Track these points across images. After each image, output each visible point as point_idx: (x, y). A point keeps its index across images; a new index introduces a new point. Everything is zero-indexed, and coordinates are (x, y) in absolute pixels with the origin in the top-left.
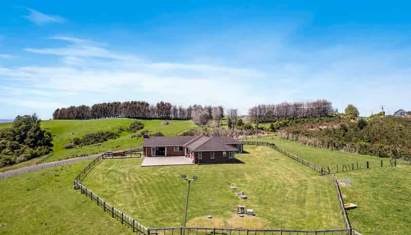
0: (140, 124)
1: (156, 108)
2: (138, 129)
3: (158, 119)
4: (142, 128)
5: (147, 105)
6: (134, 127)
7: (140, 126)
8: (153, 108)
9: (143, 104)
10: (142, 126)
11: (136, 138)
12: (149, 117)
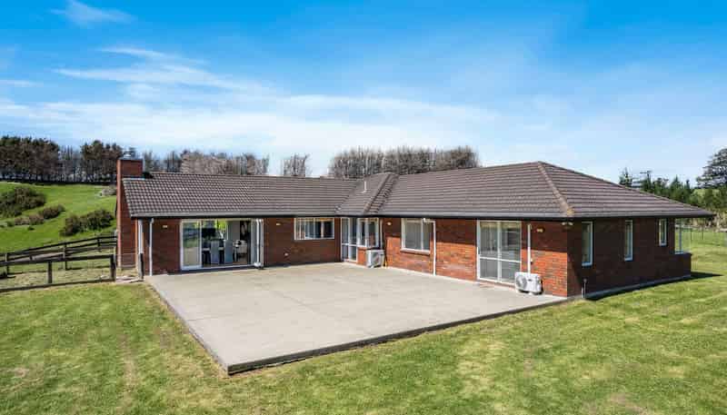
0: (31, 194)
1: (81, 156)
2: (28, 208)
3: (87, 183)
4: (40, 204)
5: (54, 147)
6: (14, 202)
7: (34, 199)
8: (72, 156)
9: (39, 144)
10: (38, 199)
11: (26, 227)
12: (58, 179)
